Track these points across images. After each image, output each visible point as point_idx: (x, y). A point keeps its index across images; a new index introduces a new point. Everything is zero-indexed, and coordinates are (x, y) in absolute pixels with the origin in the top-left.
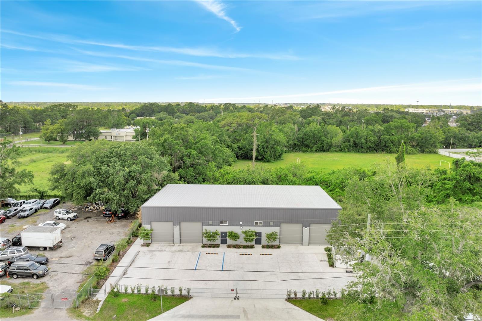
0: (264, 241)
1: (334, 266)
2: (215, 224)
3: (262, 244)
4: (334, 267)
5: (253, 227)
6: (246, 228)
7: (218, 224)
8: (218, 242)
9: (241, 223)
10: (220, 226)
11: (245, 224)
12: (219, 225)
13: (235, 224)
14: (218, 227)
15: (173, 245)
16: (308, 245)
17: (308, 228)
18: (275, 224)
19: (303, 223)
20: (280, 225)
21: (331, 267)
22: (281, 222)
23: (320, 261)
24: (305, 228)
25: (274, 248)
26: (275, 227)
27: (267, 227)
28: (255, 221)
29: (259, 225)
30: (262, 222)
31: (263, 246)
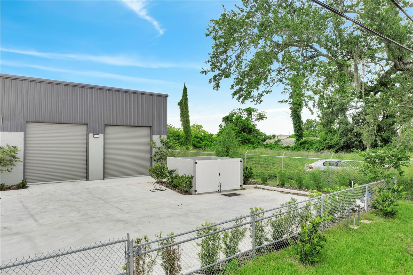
16: (103, 179)
17: (102, 136)
18: (8, 123)
19: (87, 124)
20: (25, 127)
21: (186, 194)
22: (28, 120)
23: (150, 191)
24: (94, 135)
25: (4, 190)
26: (7, 131)
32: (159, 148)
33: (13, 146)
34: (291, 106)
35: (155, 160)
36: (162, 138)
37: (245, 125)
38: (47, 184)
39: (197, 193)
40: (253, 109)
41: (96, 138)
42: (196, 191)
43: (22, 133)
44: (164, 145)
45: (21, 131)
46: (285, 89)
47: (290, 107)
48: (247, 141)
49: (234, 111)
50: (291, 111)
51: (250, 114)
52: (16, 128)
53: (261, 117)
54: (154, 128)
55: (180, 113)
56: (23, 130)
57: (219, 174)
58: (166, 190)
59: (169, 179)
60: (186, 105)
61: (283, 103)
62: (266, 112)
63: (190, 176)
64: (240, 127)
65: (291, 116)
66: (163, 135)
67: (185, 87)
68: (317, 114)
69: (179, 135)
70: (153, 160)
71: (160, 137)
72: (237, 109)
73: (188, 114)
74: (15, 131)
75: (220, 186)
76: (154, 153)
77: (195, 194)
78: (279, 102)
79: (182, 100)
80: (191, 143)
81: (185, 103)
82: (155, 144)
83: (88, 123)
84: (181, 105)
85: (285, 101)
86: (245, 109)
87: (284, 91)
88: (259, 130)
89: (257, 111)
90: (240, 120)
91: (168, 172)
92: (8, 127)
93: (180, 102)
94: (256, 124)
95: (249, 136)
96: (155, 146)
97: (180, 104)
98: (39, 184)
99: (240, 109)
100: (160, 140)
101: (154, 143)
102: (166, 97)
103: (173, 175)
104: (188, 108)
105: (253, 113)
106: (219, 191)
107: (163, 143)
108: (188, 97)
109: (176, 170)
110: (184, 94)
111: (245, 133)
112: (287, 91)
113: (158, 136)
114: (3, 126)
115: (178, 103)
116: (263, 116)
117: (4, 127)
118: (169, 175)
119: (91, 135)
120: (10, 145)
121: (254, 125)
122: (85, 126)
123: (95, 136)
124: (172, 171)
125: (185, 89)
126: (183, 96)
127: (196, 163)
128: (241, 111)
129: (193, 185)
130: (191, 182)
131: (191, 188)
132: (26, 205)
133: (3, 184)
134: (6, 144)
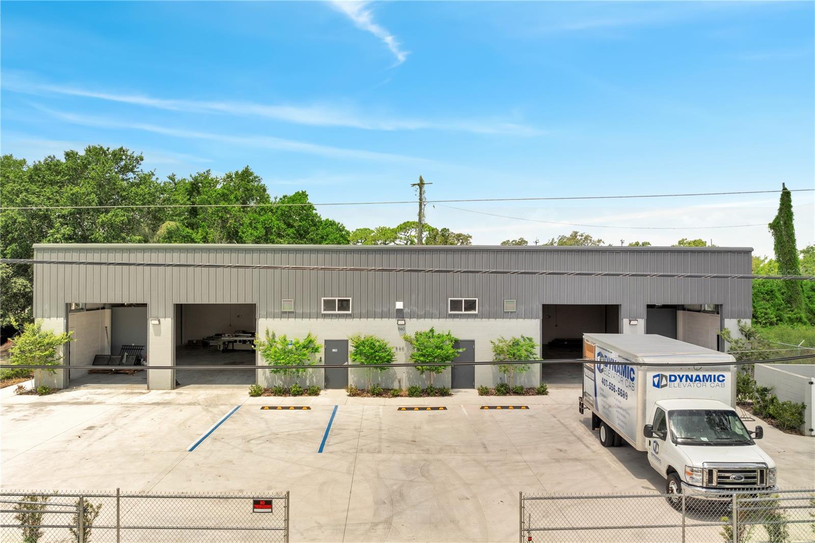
0: (484, 375)
1: (806, 426)
2: (307, 311)
3: (477, 385)
4: (807, 432)
5: (442, 321)
6: (415, 326)
7: (314, 311)
8: (315, 376)
9: (399, 305)
10: (325, 316)
11: (415, 309)
12: (318, 316)
13: (378, 310)
14: (313, 320)
15: (147, 391)
17: (641, 321)
18: (522, 308)
19: (619, 306)
21: (792, 434)
22: (545, 303)
24: (630, 321)
25: (523, 394)
26: (522, 318)
27: (492, 320)
28: (449, 299)
29: (465, 311)
30: (477, 299)
31: (484, 392)
32: (736, 342)
33: (527, 338)
36: (742, 324)
39: (813, 433)
42: (811, 430)
43: (538, 321)
44: (746, 336)
45: (537, 318)
54: (728, 307)
55: (775, 245)
56: (539, 316)
58: (754, 420)
59: (759, 402)
60: (788, 227)
63: (800, 404)
66: (744, 318)
67: (785, 189)
69: (772, 292)
71: (739, 322)
73: (794, 247)
74: (529, 318)
77: (811, 436)
79: (777, 218)
80: (804, 306)
81: (785, 223)
82: (730, 334)
83: (622, 303)
84: (777, 228)
91: (757, 391)
92: (522, 313)
93: (775, 221)
96: (729, 337)
97: (774, 226)
100: (739, 328)
101: (728, 333)
102: (747, 252)
103: (766, 396)
104: (793, 234)
107: (744, 333)
108: (793, 209)
109: (772, 389)
110: (782, 204)
113: (735, 321)
114: (517, 312)
115: (770, 224)
117: (518, 314)
118: (758, 396)
119: (626, 321)
120: (525, 336)
123: (632, 323)
124: (765, 390)
125: (786, 196)
126: (781, 210)
127: (812, 383)
129: (806, 419)
130: (801, 414)
131: (803, 425)
132: (562, 421)
133: (522, 388)
134: (521, 335)
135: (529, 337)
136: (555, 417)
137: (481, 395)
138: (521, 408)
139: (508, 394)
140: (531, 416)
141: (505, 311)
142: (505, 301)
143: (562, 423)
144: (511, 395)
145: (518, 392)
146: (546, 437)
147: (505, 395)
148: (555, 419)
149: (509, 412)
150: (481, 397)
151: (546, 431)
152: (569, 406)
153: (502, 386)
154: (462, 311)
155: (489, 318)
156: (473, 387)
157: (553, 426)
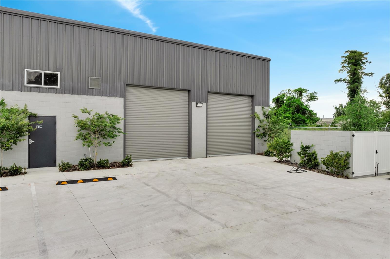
1: (350, 171)
4: (350, 175)
5: (16, 94)
16: (206, 157)
17: (205, 104)
18: (107, 87)
19: (189, 91)
20: (125, 91)
22: (128, 83)
23: (288, 172)
24: (197, 104)
25: (108, 168)
26: (107, 96)
27: (76, 96)
28: (25, 70)
29: (44, 85)
30: (59, 73)
31: (66, 168)
32: (261, 122)
33: (112, 115)
34: (348, 85)
35: (258, 136)
37: (299, 106)
38: (151, 162)
39: (354, 176)
40: (304, 90)
41: (199, 108)
42: (353, 173)
43: (122, 99)
45: (121, 97)
46: (343, 67)
47: (347, 87)
48: (302, 122)
49: (283, 92)
50: (348, 90)
51: (301, 95)
52: (115, 92)
53: (312, 98)
54: (257, 98)
56: (123, 95)
57: (377, 152)
58: (306, 171)
61: (339, 82)
62: (317, 93)
64: (294, 108)
65: (348, 96)
68: (379, 93)
70: (255, 135)
71: (263, 108)
72: (287, 90)
74: (114, 96)
75: (376, 167)
76: (256, 127)
77: (352, 178)
78: (335, 81)
83: (191, 89)
85: (342, 80)
86: (294, 89)
87: (342, 69)
88: (313, 111)
89: (307, 92)
90: (293, 100)
92: (107, 91)
94: (309, 105)
95: (303, 117)
96: (259, 118)
98: (140, 162)
99: (289, 89)
100: (262, 112)
101: (258, 115)
102: (267, 61)
103: (308, 152)
105: (303, 94)
106: (376, 175)
107: (265, 116)
111: (299, 114)
112: (345, 69)
113: (260, 108)
114: (102, 89)
116: (314, 96)
117: (103, 92)
119: (194, 104)
120: (110, 113)
121: (307, 105)
122: (186, 94)
123: (199, 105)
124: (307, 147)
127: (353, 136)
128: (290, 92)
131: (347, 170)
132: (159, 189)
133: (107, 161)
134: (105, 112)
135: (113, 114)
136: (147, 185)
137: (62, 171)
138: (107, 180)
139: (92, 169)
140: (121, 187)
141: (89, 87)
142: (89, 77)
143: (159, 191)
144: (96, 169)
145: (102, 165)
146: (147, 212)
147: (89, 170)
148: (148, 188)
149: (93, 185)
150: (61, 173)
151: (145, 204)
152: (157, 173)
153: (86, 160)
154: (41, 84)
155: (73, 93)
156: (55, 165)
157: (150, 196)
